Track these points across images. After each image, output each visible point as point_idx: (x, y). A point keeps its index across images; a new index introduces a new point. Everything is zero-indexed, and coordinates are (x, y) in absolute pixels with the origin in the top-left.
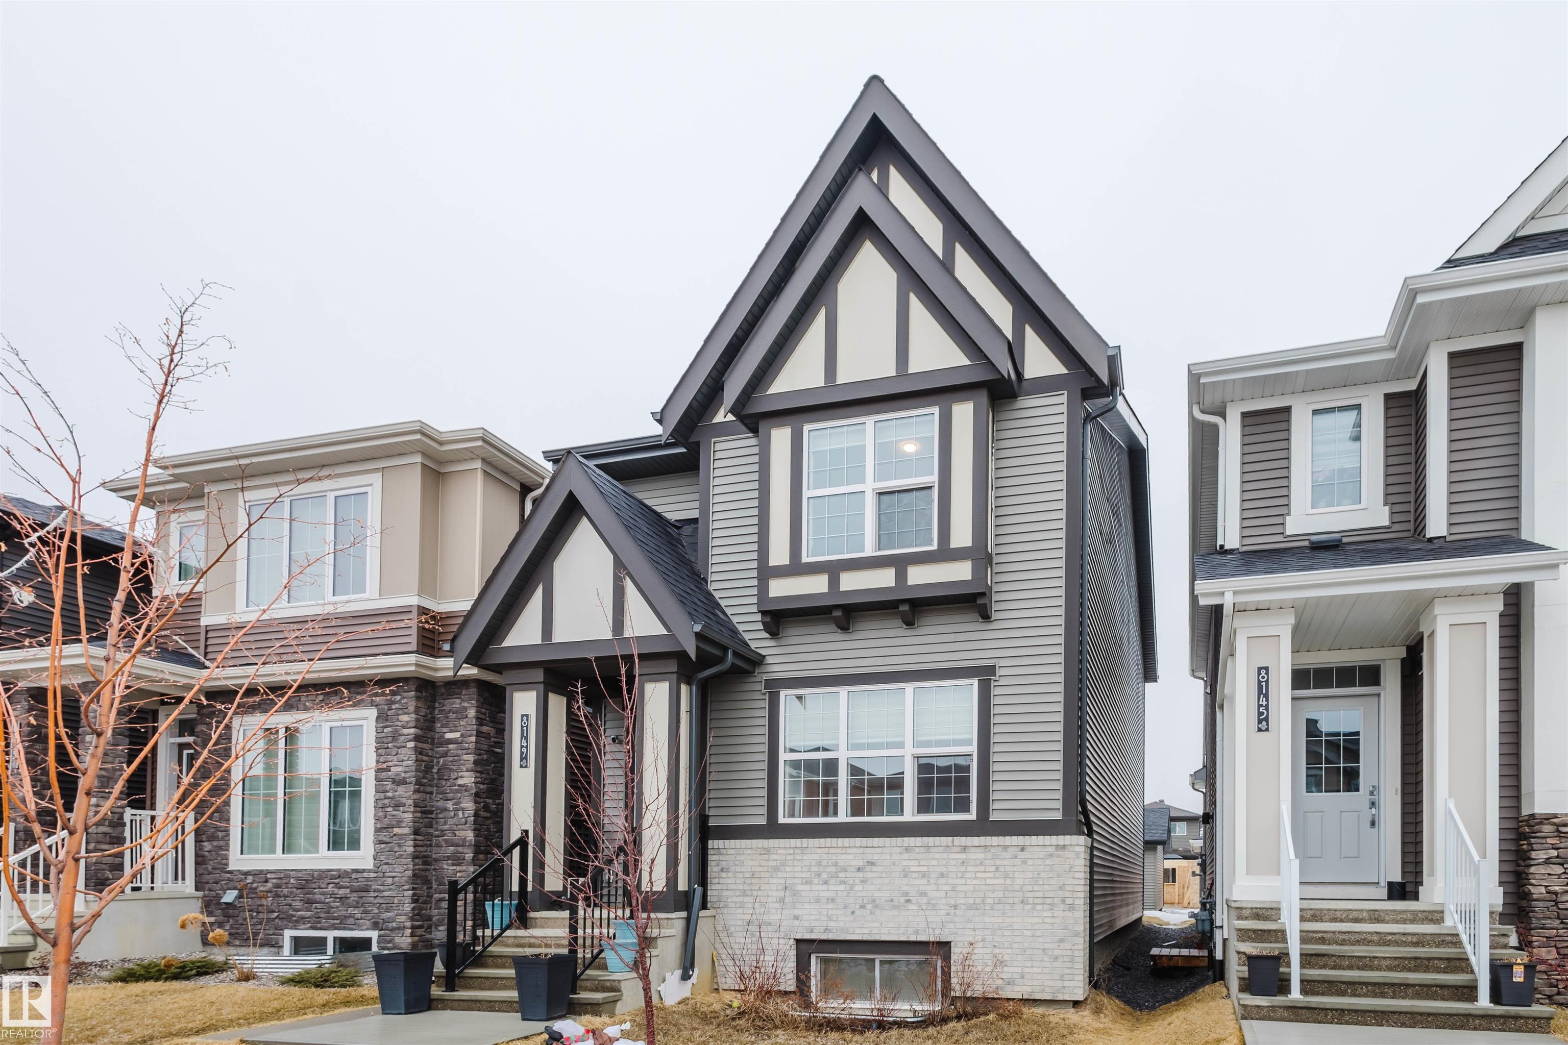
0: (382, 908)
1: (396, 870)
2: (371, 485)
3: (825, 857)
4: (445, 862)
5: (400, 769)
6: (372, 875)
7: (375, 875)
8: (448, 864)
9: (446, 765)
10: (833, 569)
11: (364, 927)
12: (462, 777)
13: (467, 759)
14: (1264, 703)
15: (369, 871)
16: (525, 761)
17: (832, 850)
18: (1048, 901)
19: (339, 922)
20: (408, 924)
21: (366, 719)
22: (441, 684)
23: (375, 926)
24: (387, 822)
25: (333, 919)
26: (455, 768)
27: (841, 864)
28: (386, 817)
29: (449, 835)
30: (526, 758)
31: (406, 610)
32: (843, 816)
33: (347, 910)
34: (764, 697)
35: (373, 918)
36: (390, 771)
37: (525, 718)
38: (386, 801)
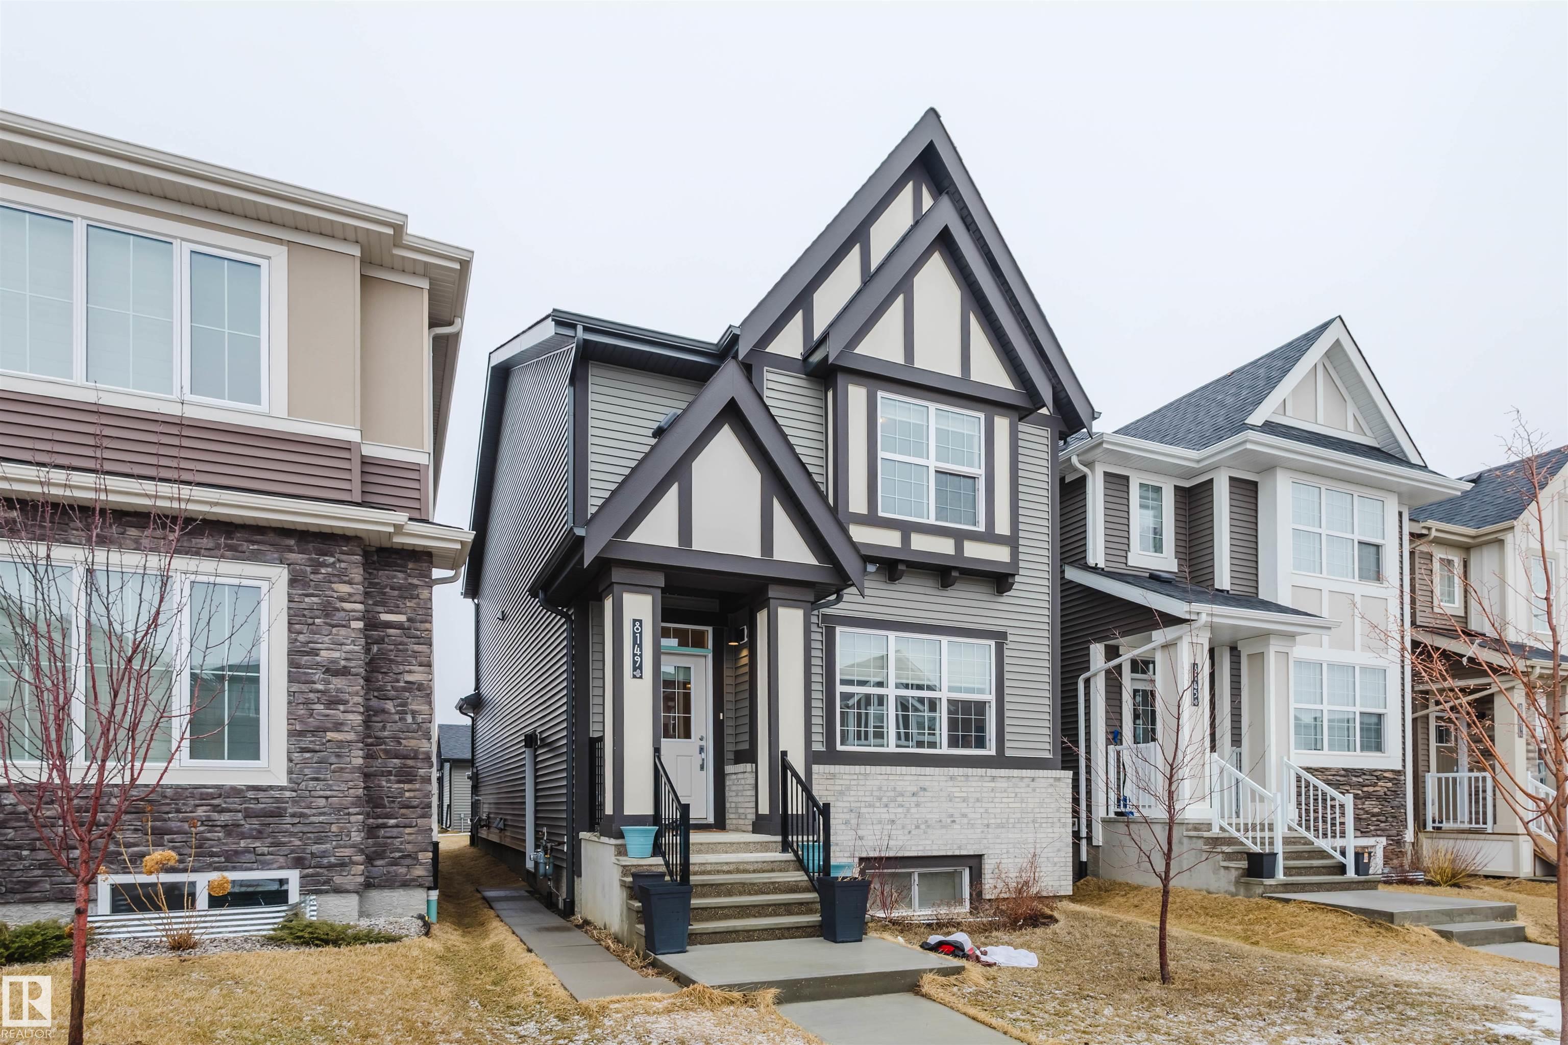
0: (309, 838)
1: (335, 788)
2: (269, 258)
3: (885, 783)
4: (384, 778)
5: (336, 655)
6: (288, 794)
7: (294, 794)
8: (388, 781)
9: (383, 654)
10: (906, 529)
11: (275, 866)
12: (410, 672)
13: (420, 650)
15: (282, 789)
16: (638, 671)
17: (891, 777)
19: (223, 859)
20: (360, 858)
21: (268, 579)
23: (298, 863)
24: (316, 723)
25: (211, 856)
26: (399, 659)
27: (898, 789)
28: (311, 715)
29: (391, 746)
30: (640, 667)
31: (346, 447)
32: (891, 747)
33: (239, 843)
34: (820, 630)
35: (292, 852)
36: (317, 655)
37: (637, 624)
38: (312, 695)
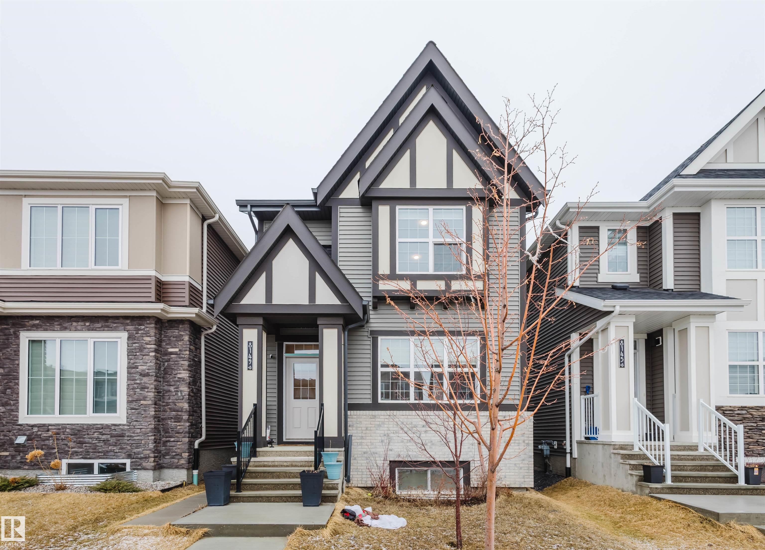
0: (134, 446)
1: (143, 425)
2: (122, 205)
3: (405, 420)
4: (169, 420)
5: (144, 367)
6: (126, 427)
7: (128, 427)
8: (171, 422)
9: (169, 366)
10: (414, 279)
11: (121, 457)
12: (180, 373)
13: (184, 363)
14: (623, 355)
15: (124, 425)
17: (409, 417)
18: (517, 442)
19: (103, 454)
20: (152, 455)
21: (120, 338)
22: (166, 321)
23: (129, 456)
24: (137, 397)
25: (99, 453)
26: (175, 368)
28: (135, 394)
29: (172, 406)
30: (251, 365)
31: (148, 278)
32: (413, 400)
33: (108, 448)
34: (369, 339)
35: (127, 452)
36: (138, 368)
37: (251, 343)
38: (135, 385)
